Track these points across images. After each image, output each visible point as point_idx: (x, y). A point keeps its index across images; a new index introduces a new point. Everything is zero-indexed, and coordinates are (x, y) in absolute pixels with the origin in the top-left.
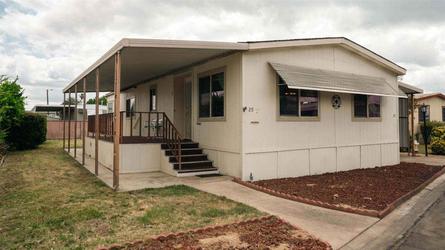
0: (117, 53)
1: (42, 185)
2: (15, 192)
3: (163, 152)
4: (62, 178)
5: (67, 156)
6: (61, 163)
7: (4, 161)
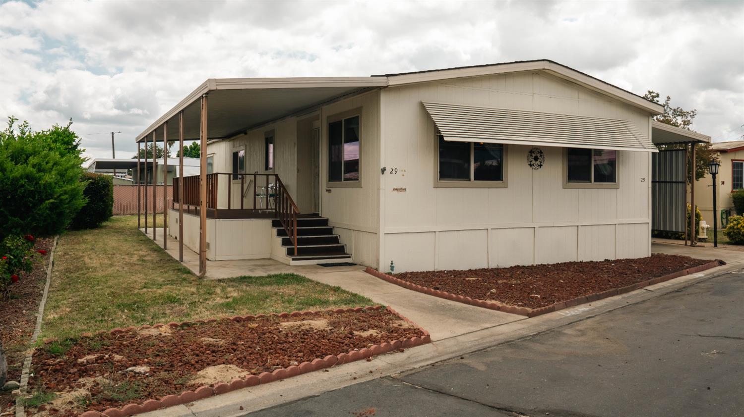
0: (202, 96)
1: (110, 271)
2: (78, 277)
3: (275, 230)
4: (135, 264)
5: (142, 238)
6: (134, 246)
7: (57, 244)
